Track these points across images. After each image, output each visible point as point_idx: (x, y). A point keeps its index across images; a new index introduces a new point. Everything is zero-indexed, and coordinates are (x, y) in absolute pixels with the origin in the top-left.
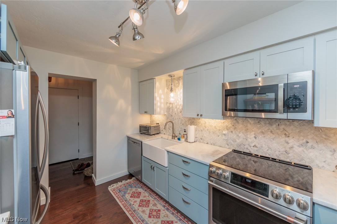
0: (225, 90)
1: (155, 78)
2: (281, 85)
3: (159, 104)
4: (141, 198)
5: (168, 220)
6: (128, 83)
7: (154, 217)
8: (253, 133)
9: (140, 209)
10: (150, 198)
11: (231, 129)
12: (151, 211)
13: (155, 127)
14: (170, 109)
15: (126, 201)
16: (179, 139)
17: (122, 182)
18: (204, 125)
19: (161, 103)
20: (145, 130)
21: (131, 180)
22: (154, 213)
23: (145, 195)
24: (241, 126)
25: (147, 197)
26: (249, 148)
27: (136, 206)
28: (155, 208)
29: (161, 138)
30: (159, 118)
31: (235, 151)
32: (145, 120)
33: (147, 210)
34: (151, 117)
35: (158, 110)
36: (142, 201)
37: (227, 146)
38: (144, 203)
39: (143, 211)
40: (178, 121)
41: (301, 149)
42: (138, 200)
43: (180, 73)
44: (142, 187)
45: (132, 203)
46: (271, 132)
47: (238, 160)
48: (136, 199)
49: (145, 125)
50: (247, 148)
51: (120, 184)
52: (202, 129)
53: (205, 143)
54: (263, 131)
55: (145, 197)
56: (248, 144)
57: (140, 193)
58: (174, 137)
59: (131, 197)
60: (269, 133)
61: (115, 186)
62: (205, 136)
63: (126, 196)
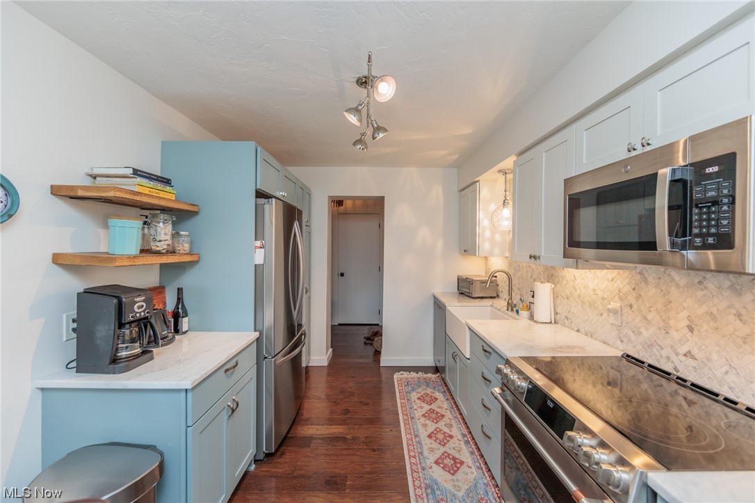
0: (569, 195)
1: (478, 181)
3: (488, 234)
4: (433, 406)
5: (457, 456)
7: (435, 441)
8: (685, 314)
9: (423, 420)
10: (448, 414)
11: (630, 297)
12: (438, 431)
13: (482, 282)
15: (408, 400)
16: (518, 312)
17: (417, 373)
18: (572, 283)
19: (494, 232)
20: (465, 288)
21: (434, 376)
22: (440, 436)
23: (442, 404)
24: (652, 291)
25: (444, 410)
26: (673, 357)
27: (418, 414)
28: (446, 430)
29: (491, 306)
31: (629, 358)
33: (432, 427)
35: (487, 246)
36: (432, 411)
37: (619, 342)
38: (434, 416)
39: (425, 425)
40: (527, 272)
42: (427, 407)
44: (444, 392)
45: (415, 407)
47: (645, 386)
48: (424, 405)
49: (465, 277)
50: (668, 358)
51: (413, 374)
52: (568, 294)
53: (573, 329)
55: (440, 407)
56: (672, 347)
57: (436, 399)
58: (511, 306)
59: (419, 398)
60: (731, 318)
61: (405, 375)
62: (573, 313)
63: (412, 395)
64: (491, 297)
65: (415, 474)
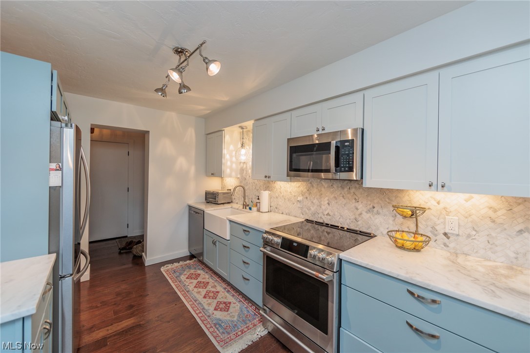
0: (290, 147)
1: (224, 130)
2: (333, 143)
3: (229, 163)
4: (199, 279)
5: (226, 301)
6: (190, 134)
7: (209, 298)
8: (327, 198)
9: (196, 290)
10: (211, 281)
11: (306, 194)
12: (208, 292)
13: (224, 194)
14: (243, 170)
15: (180, 282)
16: (250, 209)
17: (179, 263)
18: (279, 190)
19: (232, 162)
20: (212, 198)
21: (191, 261)
22: (211, 295)
23: (205, 276)
24: (315, 190)
25: (207, 279)
26: (323, 217)
27: (191, 287)
28: (213, 290)
29: (231, 207)
30: (231, 182)
31: (307, 221)
32: (214, 185)
33: (203, 292)
34: (222, 181)
35: (228, 171)
36: (200, 282)
37: (301, 215)
38: (202, 285)
39: (199, 292)
40: (252, 186)
41: (369, 215)
42: (195, 282)
43: (249, 124)
44: (203, 269)
45: (187, 284)
46: (343, 196)
47: (312, 232)
48: (192, 281)
49: (212, 191)
50: (321, 217)
51: (176, 264)
52: (277, 195)
53: (280, 213)
54: (336, 196)
55: (204, 279)
56: (322, 212)
57: (199, 275)
58: (245, 206)
59: (187, 278)
60: (341, 198)
61: (170, 266)
62: (280, 205)
63: (181, 277)
64: (228, 203)
65: (205, 322)
